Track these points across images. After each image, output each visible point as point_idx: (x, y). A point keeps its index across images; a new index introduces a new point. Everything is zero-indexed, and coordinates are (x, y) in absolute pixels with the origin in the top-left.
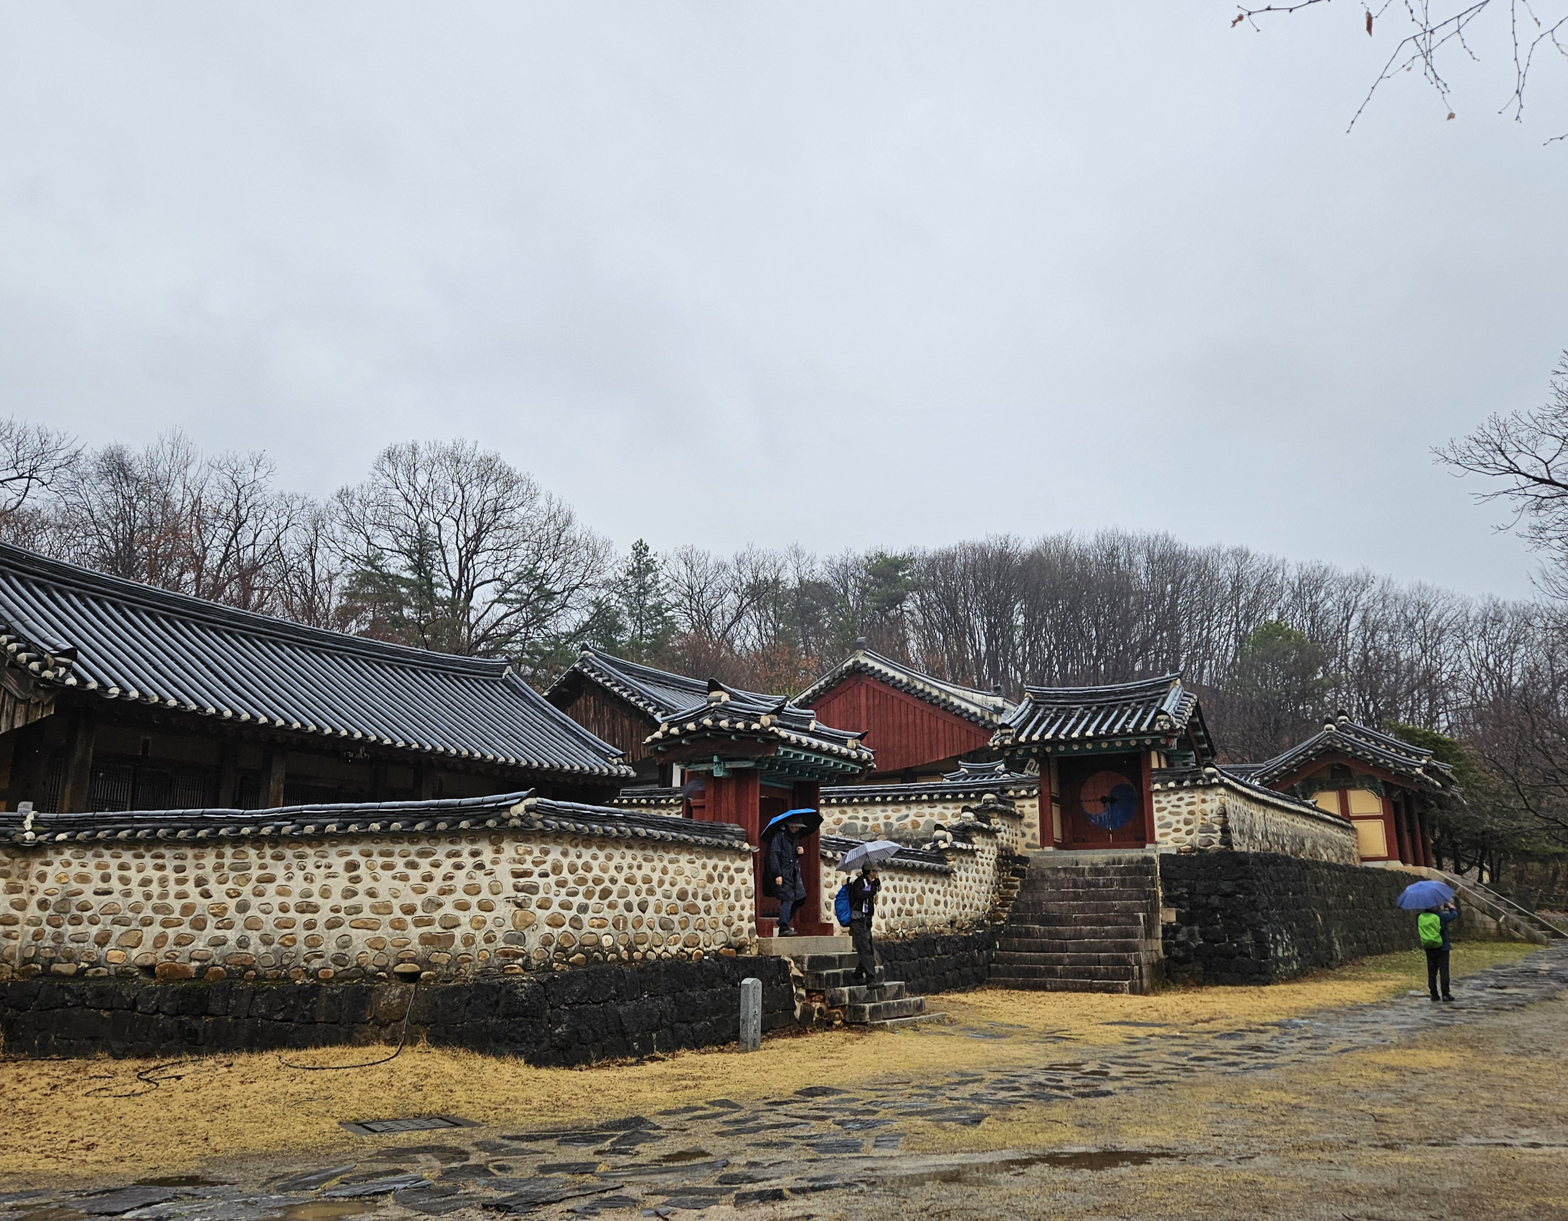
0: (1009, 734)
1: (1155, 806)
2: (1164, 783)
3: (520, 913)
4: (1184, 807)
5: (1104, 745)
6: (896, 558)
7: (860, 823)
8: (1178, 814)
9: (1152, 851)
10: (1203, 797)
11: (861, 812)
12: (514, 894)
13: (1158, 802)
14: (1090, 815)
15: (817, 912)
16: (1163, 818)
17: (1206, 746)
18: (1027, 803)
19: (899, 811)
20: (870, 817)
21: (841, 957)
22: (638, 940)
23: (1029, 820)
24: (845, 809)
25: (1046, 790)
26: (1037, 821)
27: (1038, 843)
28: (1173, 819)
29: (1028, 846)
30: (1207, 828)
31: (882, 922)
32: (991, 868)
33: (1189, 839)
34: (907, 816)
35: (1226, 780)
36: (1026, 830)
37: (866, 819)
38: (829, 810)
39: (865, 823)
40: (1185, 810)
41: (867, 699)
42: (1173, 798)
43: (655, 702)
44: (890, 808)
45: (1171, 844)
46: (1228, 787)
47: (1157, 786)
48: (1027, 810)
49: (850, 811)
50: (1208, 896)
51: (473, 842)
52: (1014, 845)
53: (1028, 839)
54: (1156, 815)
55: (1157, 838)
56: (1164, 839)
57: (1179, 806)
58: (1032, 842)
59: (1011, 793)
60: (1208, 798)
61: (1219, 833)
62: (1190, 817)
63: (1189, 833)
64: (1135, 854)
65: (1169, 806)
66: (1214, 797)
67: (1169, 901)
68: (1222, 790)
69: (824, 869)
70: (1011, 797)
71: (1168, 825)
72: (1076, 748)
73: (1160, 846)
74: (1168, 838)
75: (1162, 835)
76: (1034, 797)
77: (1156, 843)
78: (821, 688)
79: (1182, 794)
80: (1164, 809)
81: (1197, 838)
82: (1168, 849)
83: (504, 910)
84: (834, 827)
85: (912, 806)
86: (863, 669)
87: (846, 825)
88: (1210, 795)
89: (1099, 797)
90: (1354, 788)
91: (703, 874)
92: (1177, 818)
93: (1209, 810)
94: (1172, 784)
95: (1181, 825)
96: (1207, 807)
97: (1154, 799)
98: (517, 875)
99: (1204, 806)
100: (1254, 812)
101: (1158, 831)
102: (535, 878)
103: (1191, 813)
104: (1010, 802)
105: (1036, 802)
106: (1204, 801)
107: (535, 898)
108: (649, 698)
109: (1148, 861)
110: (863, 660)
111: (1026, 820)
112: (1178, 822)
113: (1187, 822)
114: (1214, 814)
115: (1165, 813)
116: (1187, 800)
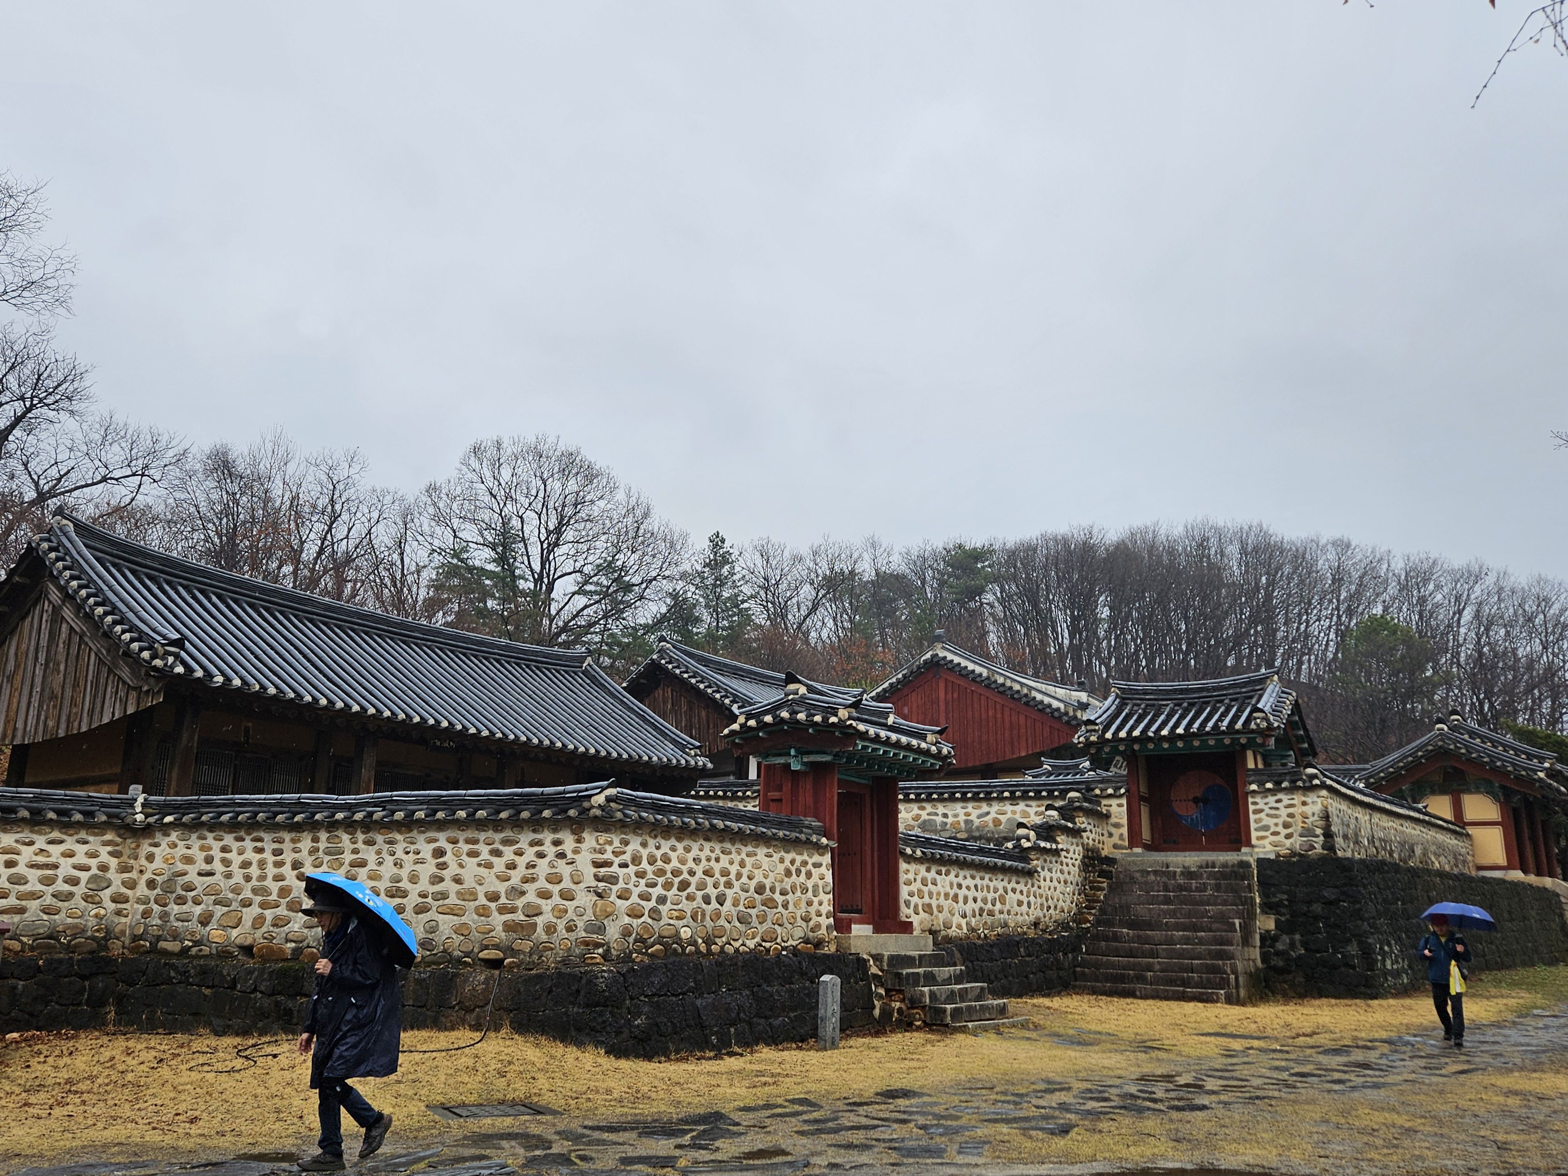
0: (1095, 730)
1: (1251, 808)
2: (1261, 784)
3: (600, 902)
4: (1282, 809)
5: (1196, 743)
6: (975, 549)
7: (939, 819)
8: (1276, 816)
9: (1247, 855)
10: (1304, 799)
11: (941, 809)
12: (594, 883)
13: (1253, 803)
14: (1181, 816)
15: (897, 909)
16: (1260, 820)
17: (1306, 745)
18: (1114, 802)
19: (980, 807)
20: (950, 813)
21: (920, 956)
22: (716, 933)
23: (1116, 820)
24: (924, 804)
25: (1134, 789)
26: (1124, 821)
27: (1126, 843)
28: (1270, 822)
29: (1115, 846)
30: (1308, 832)
31: (963, 922)
32: (1076, 869)
33: (1288, 843)
34: (988, 813)
35: (1329, 782)
36: (1113, 830)
37: (945, 816)
38: (908, 805)
39: (945, 820)
40: (1283, 812)
41: (946, 693)
42: (1271, 799)
43: (732, 694)
44: (970, 805)
45: (1269, 848)
46: (1330, 789)
47: (1254, 787)
48: (1114, 809)
49: (929, 807)
50: (1309, 903)
51: (555, 831)
52: (1101, 846)
53: (1115, 839)
54: (1252, 817)
55: (1254, 841)
56: (1261, 842)
57: (1277, 809)
58: (1120, 842)
59: (1097, 792)
60: (1309, 800)
61: (1322, 838)
62: (1289, 820)
63: (1288, 836)
64: (1229, 857)
65: (1266, 808)
66: (1315, 799)
67: (1268, 907)
68: (1324, 793)
69: (903, 866)
70: (1097, 796)
71: (1266, 828)
72: (1166, 746)
73: (1256, 850)
74: (1266, 842)
75: (1260, 838)
76: (1121, 796)
77: (1253, 846)
78: (899, 681)
79: (1280, 796)
80: (1261, 811)
81: (1297, 842)
82: (1265, 853)
83: (585, 900)
84: (912, 823)
85: (993, 803)
86: (942, 662)
87: (925, 821)
88: (1311, 798)
89: (1191, 798)
90: (1469, 792)
91: (781, 868)
92: (1275, 820)
93: (1310, 813)
94: (1269, 785)
95: (1280, 829)
96: (1308, 810)
97: (1250, 800)
98: (597, 865)
99: (1305, 808)
100: (1360, 816)
101: (1254, 834)
102: (615, 868)
103: (1291, 815)
104: (1097, 800)
105: (1124, 801)
106: (1304, 803)
107: (615, 888)
108: (726, 690)
109: (1245, 865)
110: (942, 653)
111: (1113, 820)
112: (1276, 825)
113: (1286, 826)
114: (1316, 818)
115: (1262, 815)
116: (1286, 802)
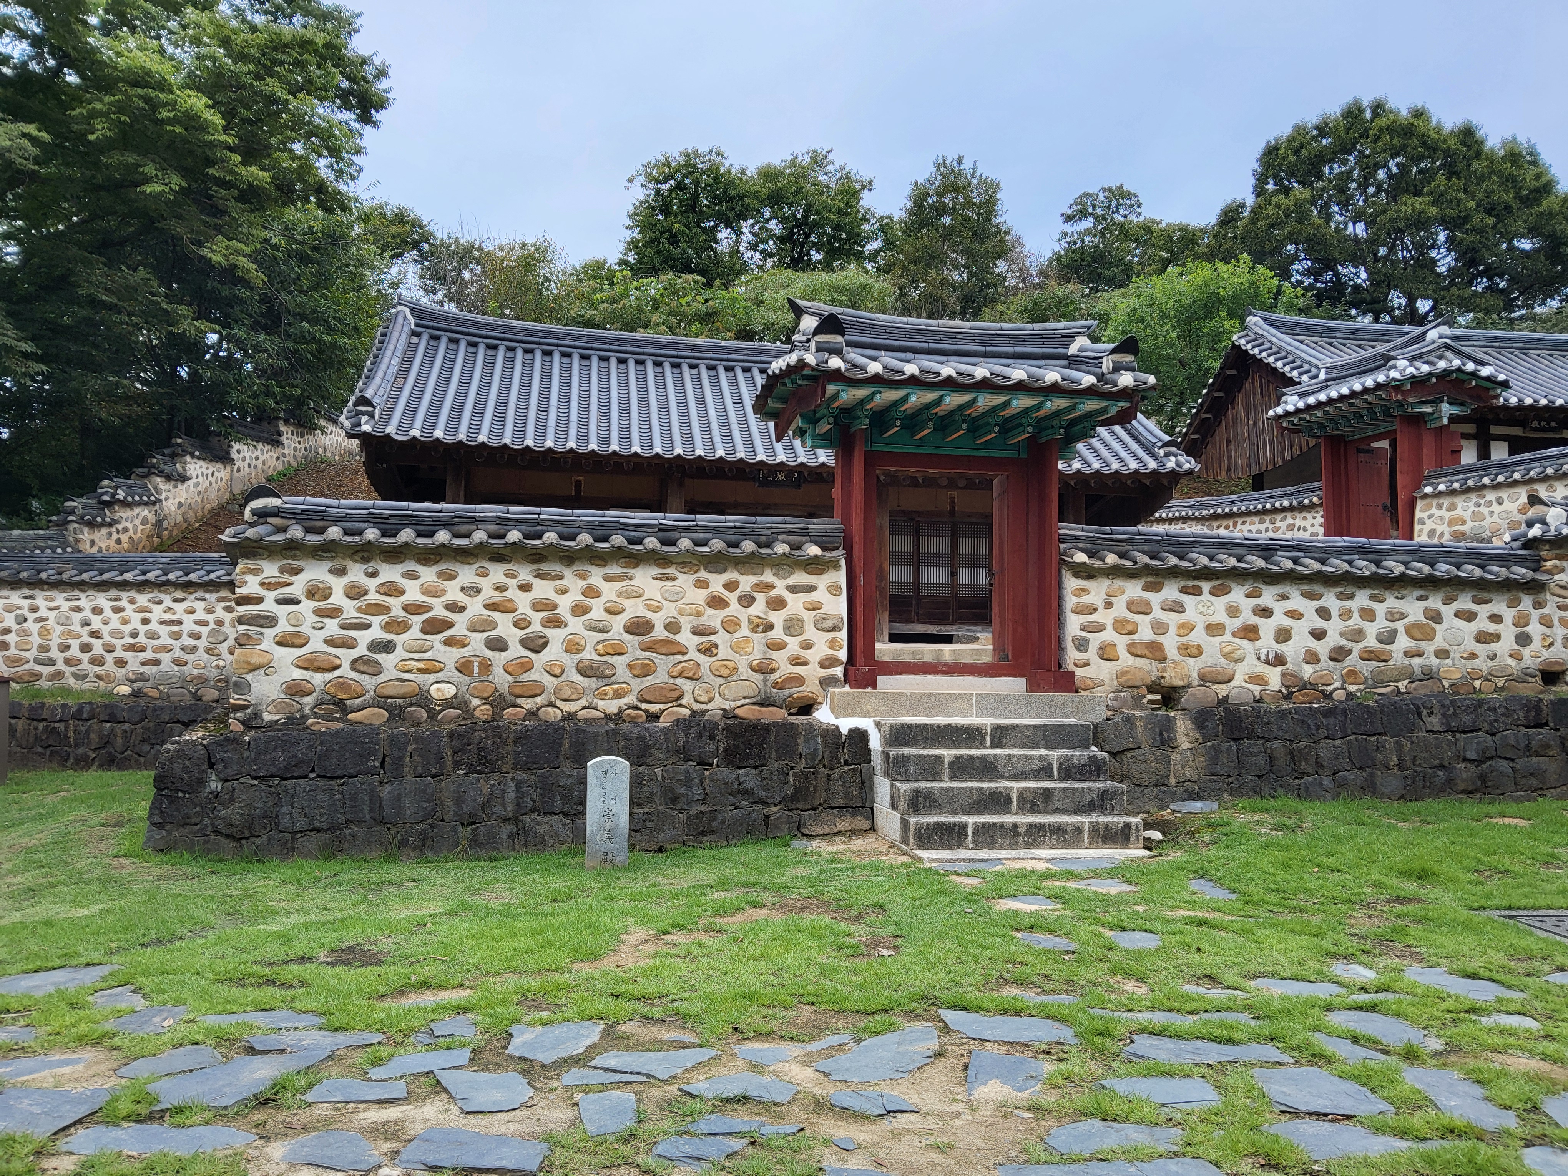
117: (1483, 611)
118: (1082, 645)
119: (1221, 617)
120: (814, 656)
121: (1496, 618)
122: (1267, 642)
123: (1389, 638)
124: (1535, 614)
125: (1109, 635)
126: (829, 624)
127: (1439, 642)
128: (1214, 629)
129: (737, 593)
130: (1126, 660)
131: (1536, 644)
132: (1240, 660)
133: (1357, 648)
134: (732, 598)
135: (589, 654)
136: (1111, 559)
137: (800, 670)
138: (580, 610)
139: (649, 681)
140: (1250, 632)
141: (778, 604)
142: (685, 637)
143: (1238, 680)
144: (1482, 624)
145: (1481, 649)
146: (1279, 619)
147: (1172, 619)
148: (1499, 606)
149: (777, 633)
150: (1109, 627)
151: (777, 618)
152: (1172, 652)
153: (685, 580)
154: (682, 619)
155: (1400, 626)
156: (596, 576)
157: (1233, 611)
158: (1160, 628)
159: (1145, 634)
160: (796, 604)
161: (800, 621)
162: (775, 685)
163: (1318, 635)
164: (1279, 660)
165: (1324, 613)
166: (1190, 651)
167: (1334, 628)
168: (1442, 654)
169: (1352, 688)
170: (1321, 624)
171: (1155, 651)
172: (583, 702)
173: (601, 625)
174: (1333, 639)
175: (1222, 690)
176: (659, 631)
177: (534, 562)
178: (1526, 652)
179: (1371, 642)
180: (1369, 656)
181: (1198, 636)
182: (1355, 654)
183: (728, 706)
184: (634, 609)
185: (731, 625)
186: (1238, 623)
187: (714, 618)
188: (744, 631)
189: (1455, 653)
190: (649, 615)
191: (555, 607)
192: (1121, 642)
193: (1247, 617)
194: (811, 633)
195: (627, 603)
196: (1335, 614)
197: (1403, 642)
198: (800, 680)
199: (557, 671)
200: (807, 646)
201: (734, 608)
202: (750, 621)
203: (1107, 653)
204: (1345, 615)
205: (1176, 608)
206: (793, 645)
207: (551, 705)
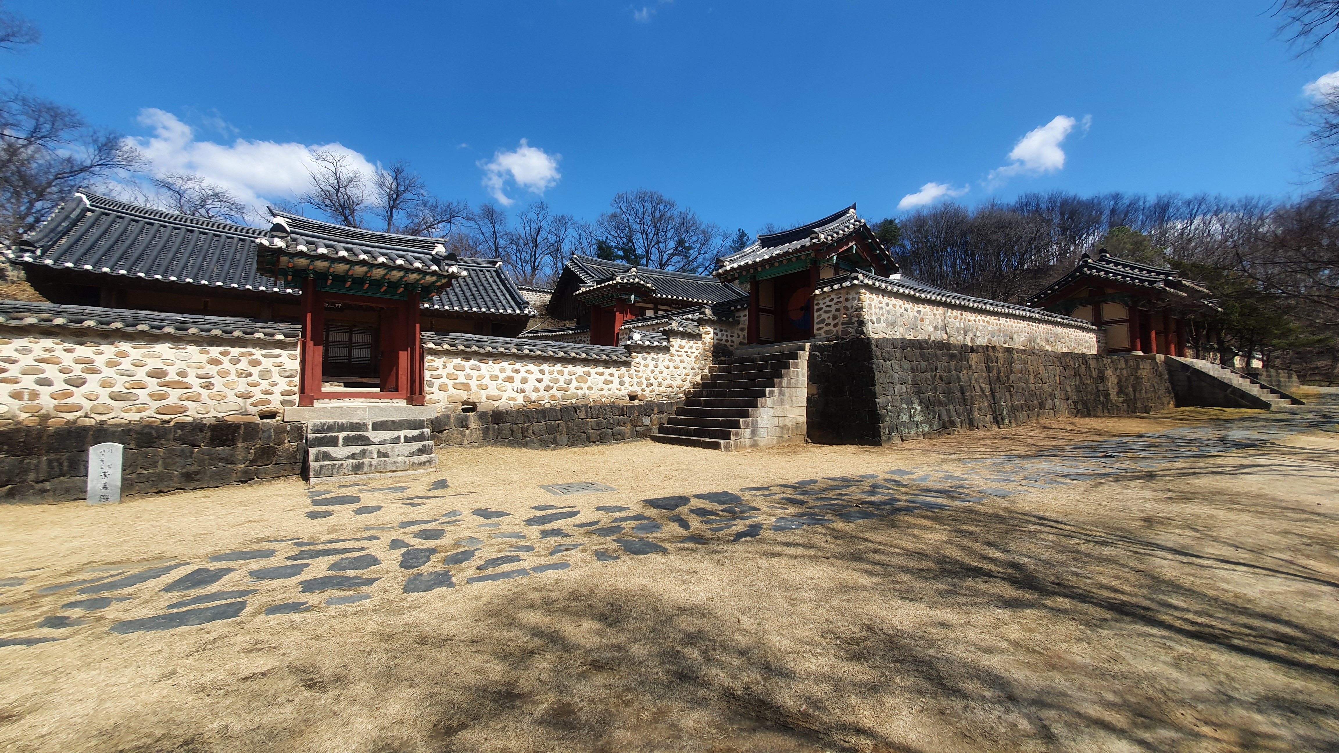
4: (833, 306)
8: (829, 311)
10: (847, 296)
18: (742, 314)
23: (743, 327)
26: (746, 327)
27: (746, 341)
28: (825, 316)
30: (848, 321)
31: (518, 396)
33: (835, 330)
36: (739, 333)
42: (828, 299)
45: (823, 335)
46: (872, 287)
48: (741, 319)
52: (728, 344)
53: (740, 340)
57: (830, 306)
58: (743, 341)
59: (732, 309)
60: (851, 297)
61: (856, 324)
62: (836, 313)
63: (835, 325)
65: (824, 306)
66: (855, 295)
67: (814, 378)
68: (862, 289)
71: (823, 321)
74: (822, 331)
79: (833, 296)
81: (840, 329)
82: (819, 339)
88: (852, 294)
90: (1106, 301)
92: (828, 315)
93: (849, 306)
94: (825, 289)
95: (830, 321)
99: (847, 303)
103: (838, 310)
105: (746, 313)
106: (847, 299)
112: (829, 318)
113: (834, 318)
115: (822, 312)
116: (835, 301)
117: (607, 371)
118: (431, 385)
119: (497, 373)
120: (277, 390)
121: (612, 375)
122: (517, 384)
123: (569, 382)
124: (627, 373)
125: (444, 380)
126: (288, 374)
127: (589, 384)
128: (494, 378)
129: (229, 357)
130: (452, 391)
131: (627, 385)
132: (505, 391)
133: (555, 386)
134: (226, 360)
135: (119, 388)
136: (446, 347)
137: (268, 396)
138: (111, 364)
139: (164, 402)
140: (510, 379)
141: (256, 363)
142: (191, 379)
143: (504, 400)
144: (606, 377)
145: (606, 387)
146: (523, 374)
147: (475, 373)
148: (612, 370)
149: (255, 377)
150: (445, 377)
151: (255, 371)
152: (474, 387)
153: (192, 350)
154: (189, 370)
155: (573, 377)
156: (125, 346)
157: (502, 371)
158: (469, 377)
159: (462, 379)
160: (267, 364)
161: (270, 372)
162: (252, 404)
163: (540, 381)
164: (523, 391)
165: (543, 372)
166: (483, 387)
167: (546, 378)
168: (590, 388)
169: (553, 402)
170: (541, 376)
171: (467, 387)
172: (113, 415)
173: (128, 373)
174: (546, 382)
175: (496, 404)
176: (172, 376)
177: (77, 336)
178: (623, 388)
179: (562, 384)
180: (560, 389)
181: (486, 381)
182: (555, 389)
183: (219, 415)
184: (153, 364)
185: (223, 374)
186: (505, 375)
187: (212, 370)
188: (233, 376)
189: (595, 388)
190: (166, 367)
191: (93, 362)
192: (450, 383)
193: (509, 373)
194: (276, 378)
195: (148, 361)
196: (547, 372)
197: (574, 384)
198: (268, 402)
199: (93, 398)
200: (274, 384)
201: (226, 364)
202: (237, 372)
203: (443, 388)
204: (551, 373)
205: (477, 369)
206: (265, 384)
207: (86, 416)
